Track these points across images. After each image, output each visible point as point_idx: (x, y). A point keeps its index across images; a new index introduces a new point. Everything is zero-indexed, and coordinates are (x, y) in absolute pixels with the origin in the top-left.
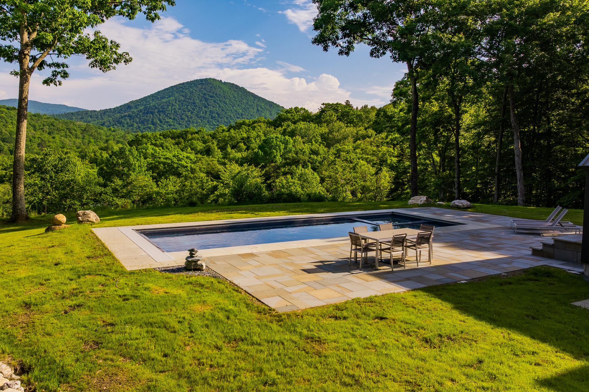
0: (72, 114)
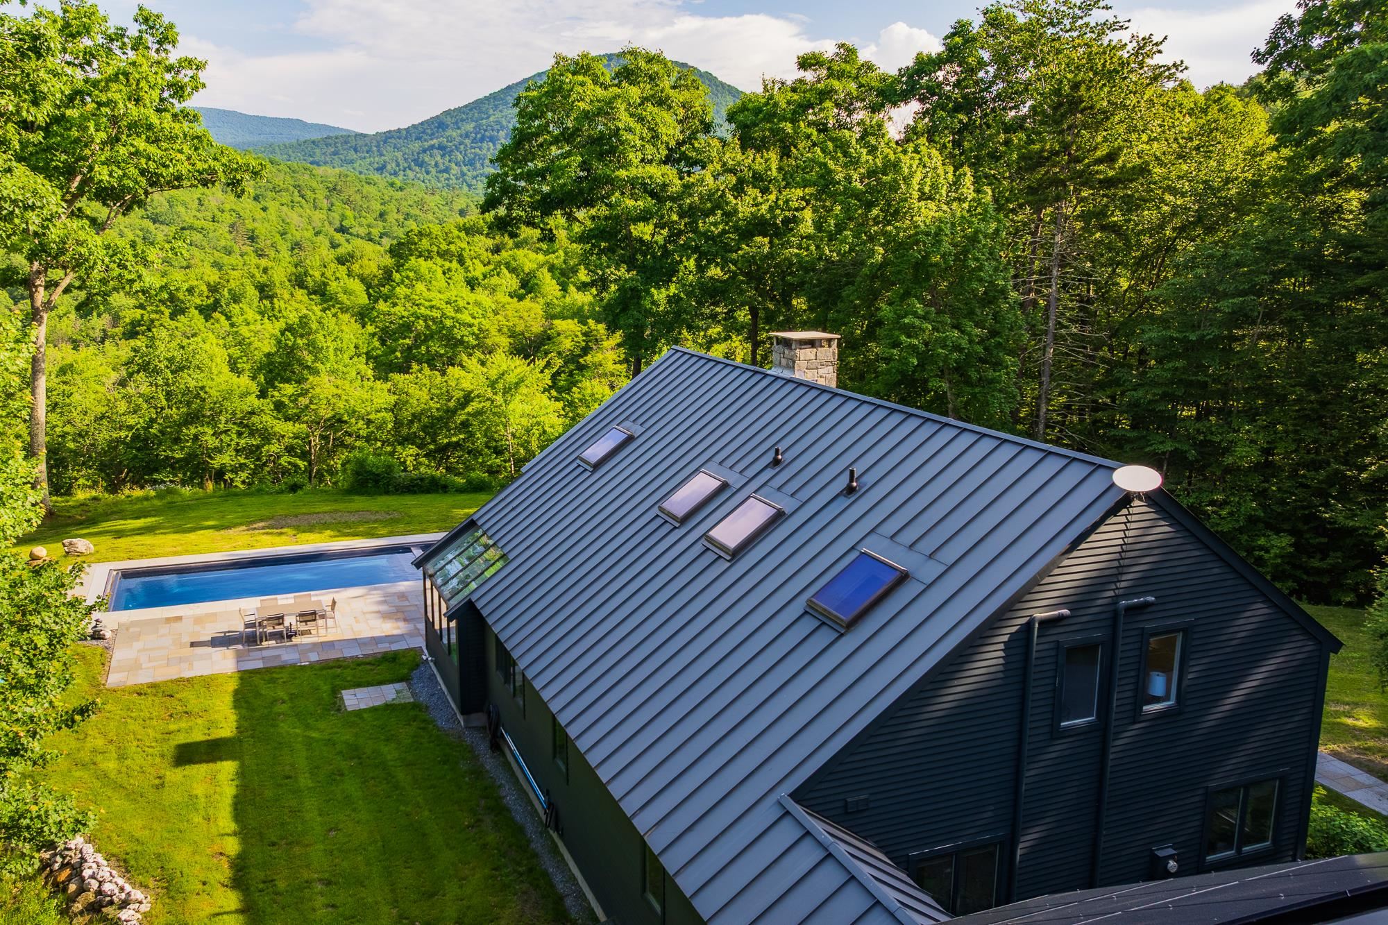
0: (313, 142)
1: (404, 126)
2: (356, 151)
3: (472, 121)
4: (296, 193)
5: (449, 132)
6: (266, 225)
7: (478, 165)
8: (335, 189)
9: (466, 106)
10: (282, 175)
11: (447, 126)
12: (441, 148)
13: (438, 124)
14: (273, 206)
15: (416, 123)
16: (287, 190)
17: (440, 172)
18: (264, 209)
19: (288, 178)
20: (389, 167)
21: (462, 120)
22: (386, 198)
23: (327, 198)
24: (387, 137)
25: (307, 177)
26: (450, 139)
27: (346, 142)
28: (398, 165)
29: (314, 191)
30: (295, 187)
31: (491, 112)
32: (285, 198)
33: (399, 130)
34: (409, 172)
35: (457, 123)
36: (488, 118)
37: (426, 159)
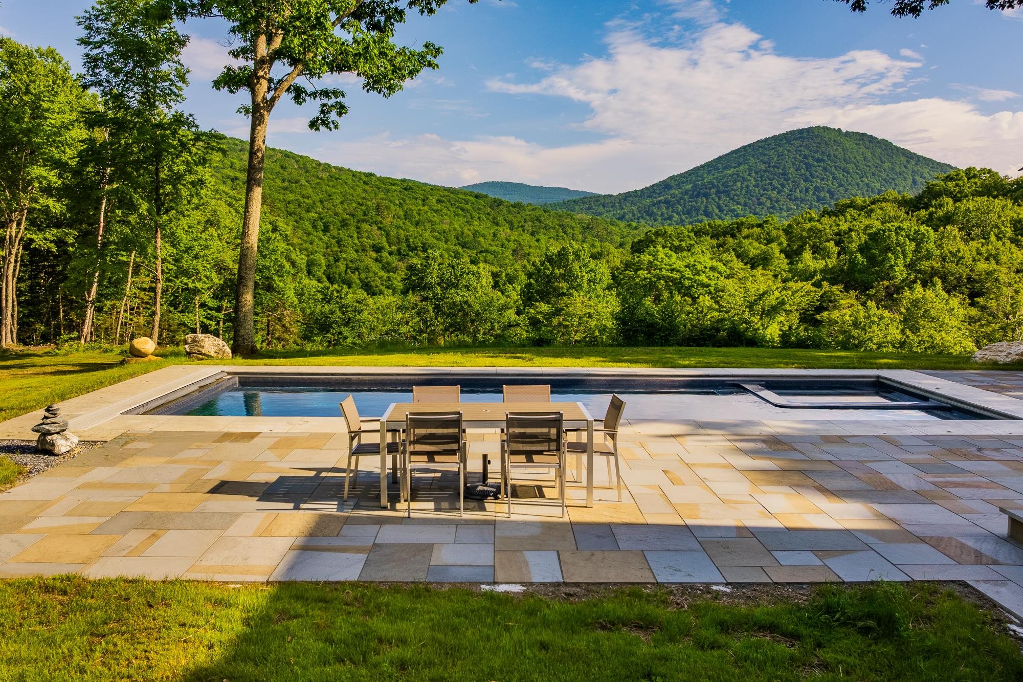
0: (574, 201)
1: (639, 188)
2: (604, 206)
3: (690, 183)
4: (560, 230)
5: (672, 191)
6: (538, 251)
7: (694, 214)
8: (588, 228)
9: (686, 173)
10: (551, 219)
11: (671, 187)
12: (667, 202)
13: (665, 185)
14: (543, 239)
15: (648, 185)
16: (554, 228)
17: (665, 219)
18: (538, 240)
19: (556, 220)
20: (627, 217)
21: (683, 183)
22: (625, 234)
23: (582, 233)
24: (627, 196)
25: (568, 220)
26: (673, 196)
27: (597, 201)
28: (634, 215)
29: (573, 228)
30: (560, 226)
31: (706, 175)
32: (553, 233)
33: (636, 191)
34: (642, 220)
35: (678, 185)
36: (703, 179)
37: (655, 210)
